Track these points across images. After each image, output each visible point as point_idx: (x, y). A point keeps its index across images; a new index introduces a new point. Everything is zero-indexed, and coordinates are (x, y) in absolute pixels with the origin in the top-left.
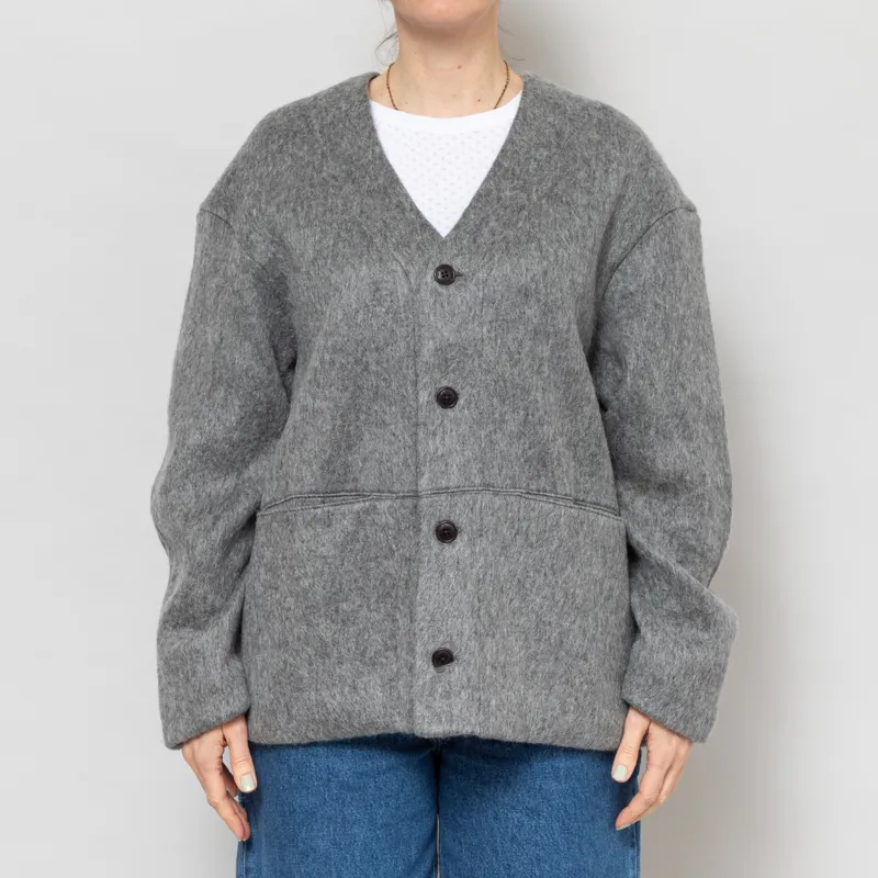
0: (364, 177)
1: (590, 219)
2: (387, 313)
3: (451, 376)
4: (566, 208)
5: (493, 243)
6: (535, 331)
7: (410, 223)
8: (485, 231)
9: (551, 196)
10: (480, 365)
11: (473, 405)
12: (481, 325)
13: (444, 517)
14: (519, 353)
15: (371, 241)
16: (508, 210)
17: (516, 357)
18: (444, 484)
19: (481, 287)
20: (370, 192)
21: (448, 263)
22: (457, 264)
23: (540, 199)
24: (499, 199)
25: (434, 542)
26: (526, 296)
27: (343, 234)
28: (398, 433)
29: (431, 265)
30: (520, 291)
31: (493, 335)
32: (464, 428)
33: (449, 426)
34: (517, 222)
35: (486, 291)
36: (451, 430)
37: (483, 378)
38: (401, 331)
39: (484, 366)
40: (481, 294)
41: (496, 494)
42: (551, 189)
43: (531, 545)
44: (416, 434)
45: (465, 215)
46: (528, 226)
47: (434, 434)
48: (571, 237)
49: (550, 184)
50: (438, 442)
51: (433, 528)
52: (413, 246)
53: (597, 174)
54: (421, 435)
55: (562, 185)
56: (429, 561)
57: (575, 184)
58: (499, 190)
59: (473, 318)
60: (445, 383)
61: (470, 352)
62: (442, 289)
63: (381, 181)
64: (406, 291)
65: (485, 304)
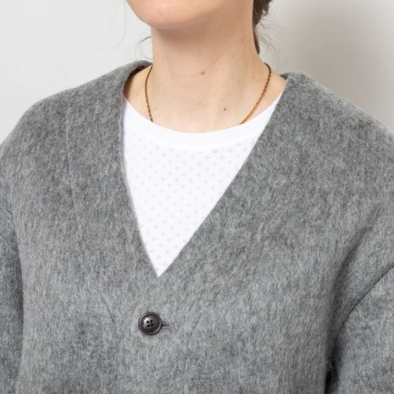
0: (96, 194)
1: (316, 262)
2: (92, 357)
4: (288, 251)
5: (203, 292)
7: (128, 257)
8: (198, 276)
9: (277, 237)
15: (82, 279)
16: (228, 251)
19: (185, 341)
20: (97, 213)
21: (155, 311)
22: (165, 314)
23: (262, 240)
24: (221, 237)
26: (232, 355)
27: (60, 266)
29: (136, 313)
30: (224, 349)
34: (232, 268)
35: (190, 346)
38: (103, 377)
40: (185, 349)
42: (278, 229)
45: (182, 254)
46: (241, 274)
48: (289, 285)
49: (279, 221)
52: (126, 285)
53: (333, 210)
55: (290, 225)
57: (304, 222)
58: (223, 225)
59: (175, 374)
62: (145, 340)
63: (111, 200)
64: (110, 338)
65: (188, 360)
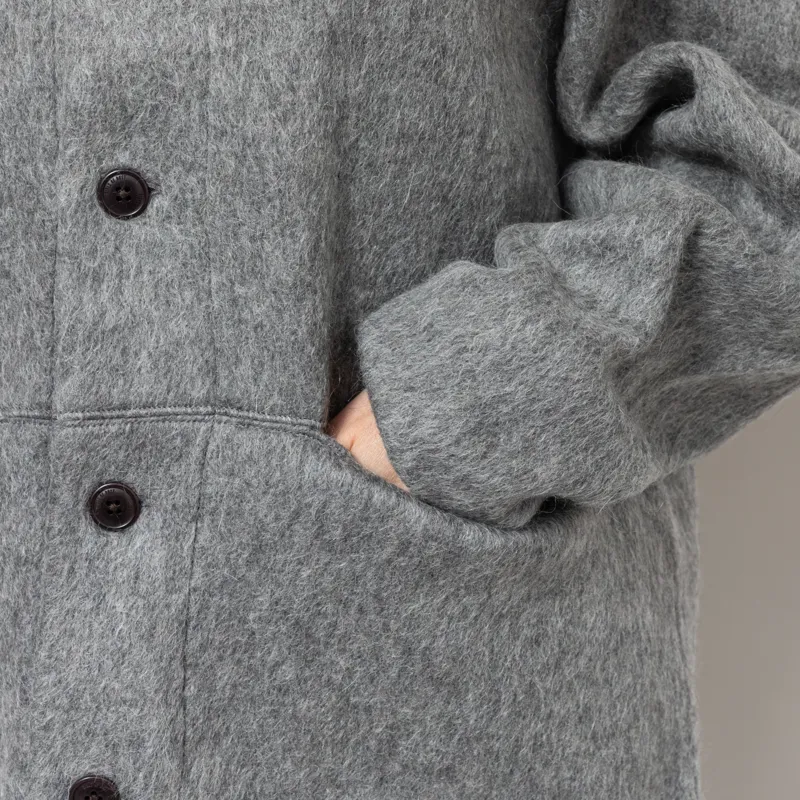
3: (138, 140)
6: (333, 34)
10: (203, 118)
11: (189, 212)
12: (204, 17)
13: (112, 474)
14: (293, 89)
17: (287, 98)
18: (117, 396)
25: (87, 529)
28: (16, 270)
31: (230, 42)
32: (168, 268)
33: (132, 259)
36: (139, 272)
37: (212, 148)
39: (212, 118)
41: (245, 424)
43: (330, 547)
44: (53, 274)
47: (97, 279)
50: (105, 297)
51: (83, 498)
54: (64, 279)
56: (72, 571)
60: (123, 159)
61: (178, 85)
